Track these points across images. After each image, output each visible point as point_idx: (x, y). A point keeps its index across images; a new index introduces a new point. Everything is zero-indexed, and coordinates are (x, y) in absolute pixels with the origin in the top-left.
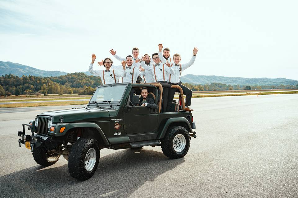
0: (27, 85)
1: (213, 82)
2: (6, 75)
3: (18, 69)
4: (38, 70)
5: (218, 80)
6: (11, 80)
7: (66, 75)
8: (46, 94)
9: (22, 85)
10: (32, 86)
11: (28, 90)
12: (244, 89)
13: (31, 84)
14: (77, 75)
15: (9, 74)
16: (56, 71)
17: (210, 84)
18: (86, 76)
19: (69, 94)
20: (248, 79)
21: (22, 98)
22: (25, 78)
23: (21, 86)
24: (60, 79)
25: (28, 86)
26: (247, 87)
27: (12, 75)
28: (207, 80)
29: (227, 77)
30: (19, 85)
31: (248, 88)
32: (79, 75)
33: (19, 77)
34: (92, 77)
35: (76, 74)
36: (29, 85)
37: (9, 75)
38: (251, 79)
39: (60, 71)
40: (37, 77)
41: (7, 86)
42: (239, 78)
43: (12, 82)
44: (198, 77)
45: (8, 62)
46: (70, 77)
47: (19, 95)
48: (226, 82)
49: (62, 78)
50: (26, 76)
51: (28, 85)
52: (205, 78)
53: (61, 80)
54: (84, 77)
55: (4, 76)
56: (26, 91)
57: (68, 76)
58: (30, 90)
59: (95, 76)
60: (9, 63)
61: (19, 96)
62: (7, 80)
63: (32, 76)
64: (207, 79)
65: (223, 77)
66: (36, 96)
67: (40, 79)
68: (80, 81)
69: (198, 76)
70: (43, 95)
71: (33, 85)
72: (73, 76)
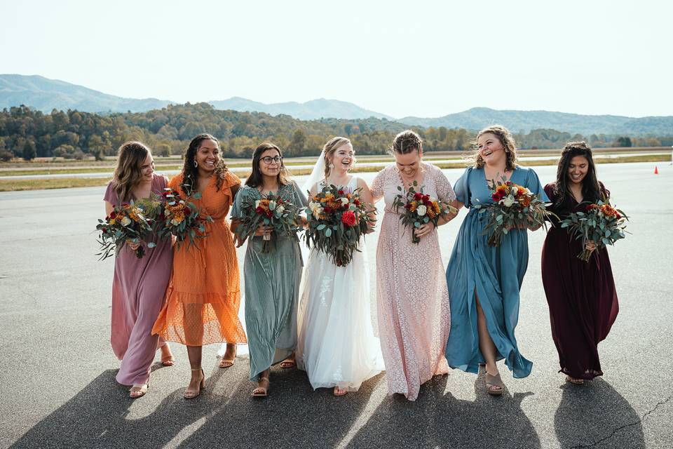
0: (62, 132)
1: (537, 126)
2: (12, 108)
3: (60, 93)
4: (108, 97)
5: (553, 123)
6: (23, 121)
7: (164, 109)
8: (101, 156)
9: (50, 133)
10: (75, 134)
11: (65, 146)
12: (613, 146)
13: (74, 132)
14: (190, 108)
15: (19, 107)
16: (150, 99)
17: (527, 133)
18: (213, 112)
19: (161, 157)
20: (632, 118)
21: (19, 167)
22: (58, 117)
23: (48, 136)
24: (149, 118)
25: (66, 136)
26: (621, 140)
27: (27, 109)
28: (524, 122)
29: (576, 116)
30: (44, 134)
31: (625, 144)
32: (195, 108)
33: (44, 114)
34: (229, 113)
35: (188, 105)
36: (68, 133)
37: (20, 109)
38: (639, 120)
39: (160, 99)
40: (88, 114)
41: (16, 135)
42: (608, 117)
43: (26, 125)
44: (501, 113)
45: (34, 77)
46: (174, 113)
47: (33, 158)
48: (574, 128)
49: (152, 116)
50: (62, 112)
51: (65, 133)
52: (518, 118)
53: (151, 120)
54: (209, 112)
55: (8, 110)
56: (59, 148)
57: (168, 110)
58: (70, 146)
59: (236, 112)
60: (36, 79)
61: (32, 160)
62: (15, 120)
63: (76, 111)
64: (524, 119)
65: (567, 115)
66: (75, 161)
67: (96, 119)
68: (197, 123)
69: (502, 111)
70: (94, 158)
71: (79, 133)
72: (181, 109)
